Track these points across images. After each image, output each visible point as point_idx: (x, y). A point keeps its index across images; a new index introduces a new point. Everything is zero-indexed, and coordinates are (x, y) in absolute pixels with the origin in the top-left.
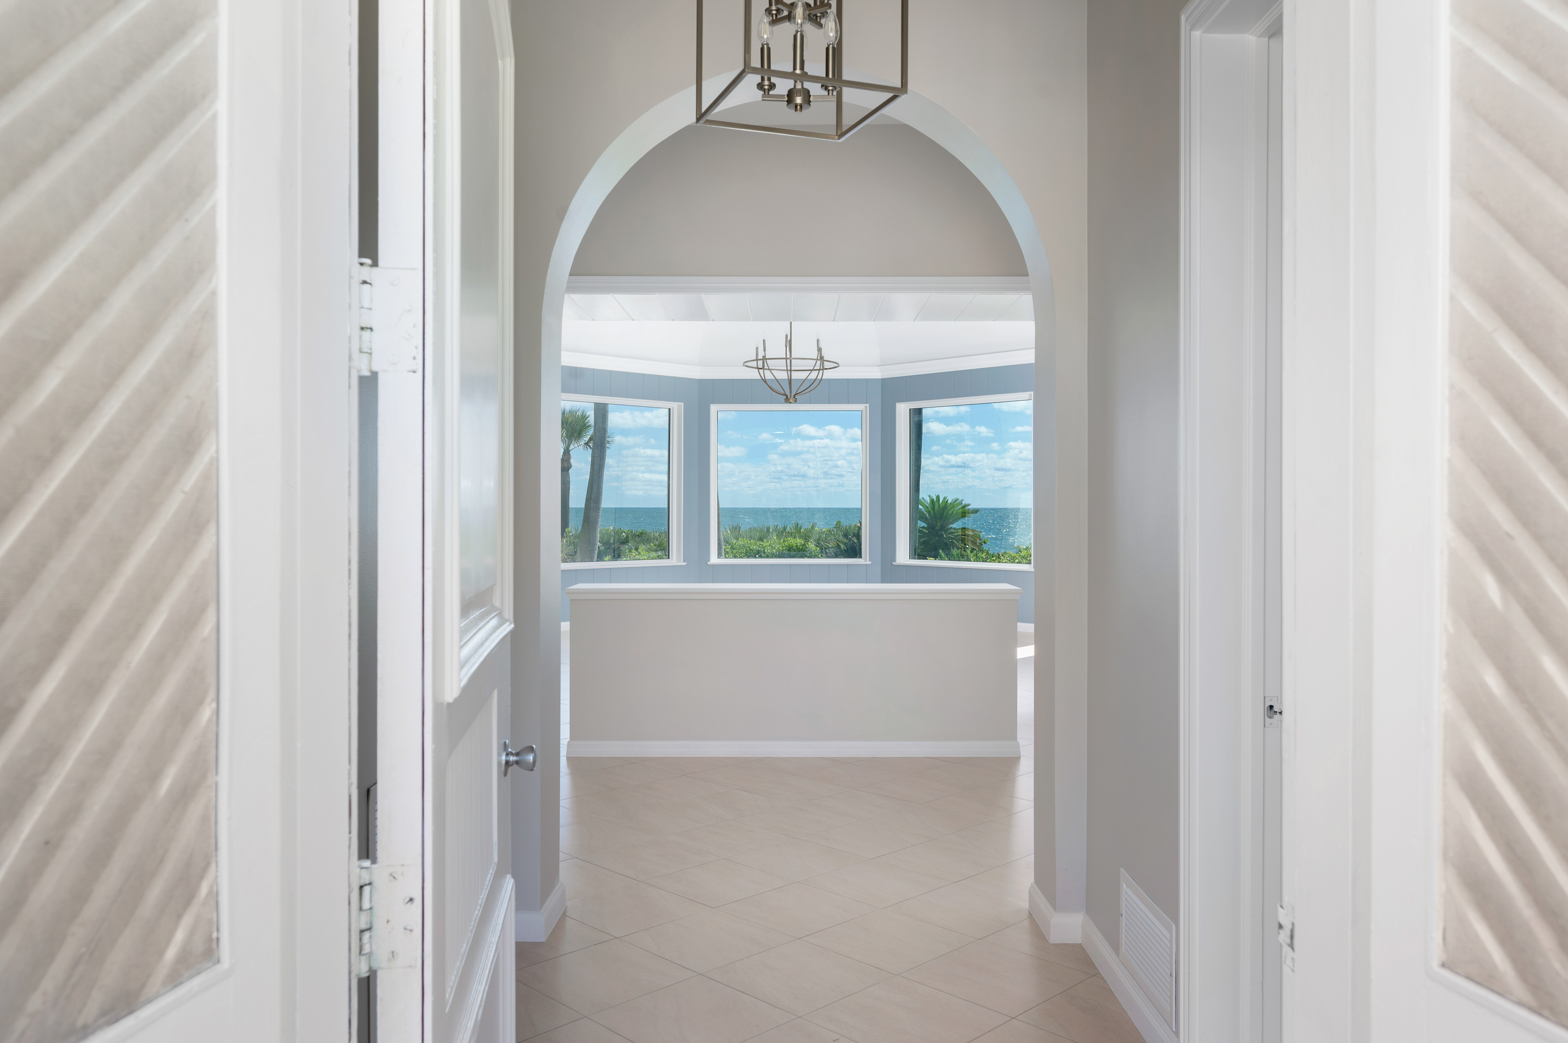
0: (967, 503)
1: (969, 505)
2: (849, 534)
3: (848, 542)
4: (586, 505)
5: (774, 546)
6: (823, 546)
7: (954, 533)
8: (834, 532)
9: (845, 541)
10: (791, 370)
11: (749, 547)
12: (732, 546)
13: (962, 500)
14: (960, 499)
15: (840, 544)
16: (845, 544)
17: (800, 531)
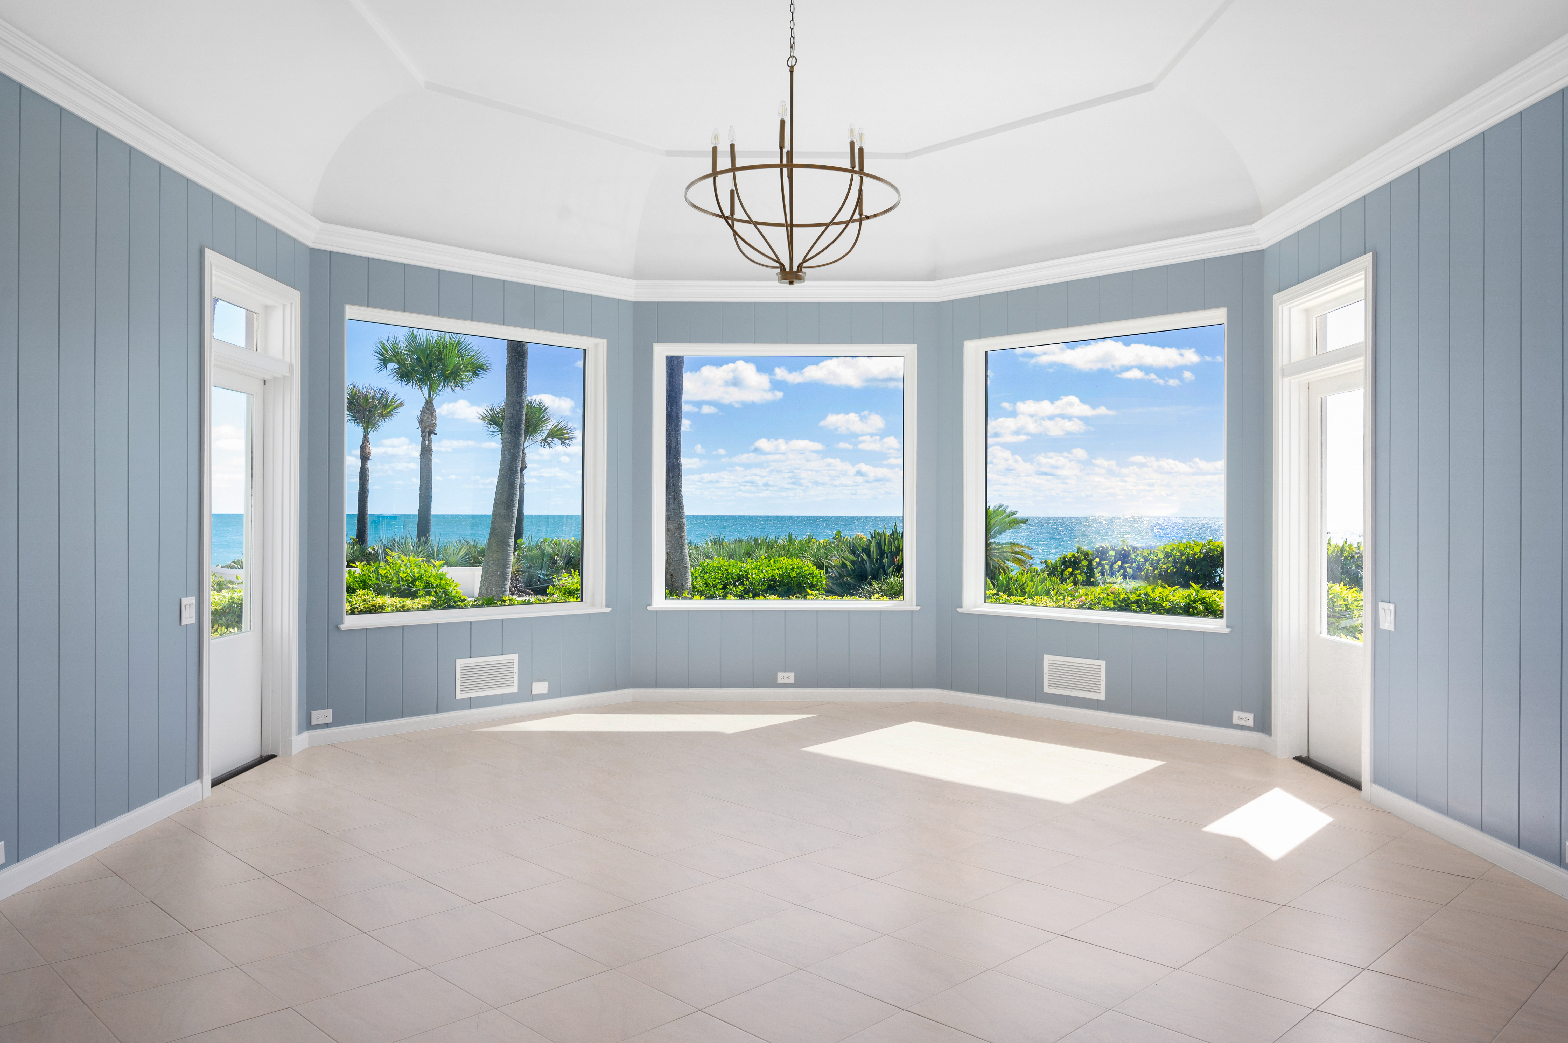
0: (1014, 510)
1: (1016, 512)
2: (856, 549)
3: (855, 559)
4: (494, 511)
5: (761, 568)
6: (823, 563)
7: (999, 549)
8: (834, 544)
9: (852, 558)
10: (792, 225)
11: (727, 570)
12: (703, 569)
13: (1007, 507)
14: (1005, 506)
15: (845, 561)
16: (853, 562)
17: (794, 544)
